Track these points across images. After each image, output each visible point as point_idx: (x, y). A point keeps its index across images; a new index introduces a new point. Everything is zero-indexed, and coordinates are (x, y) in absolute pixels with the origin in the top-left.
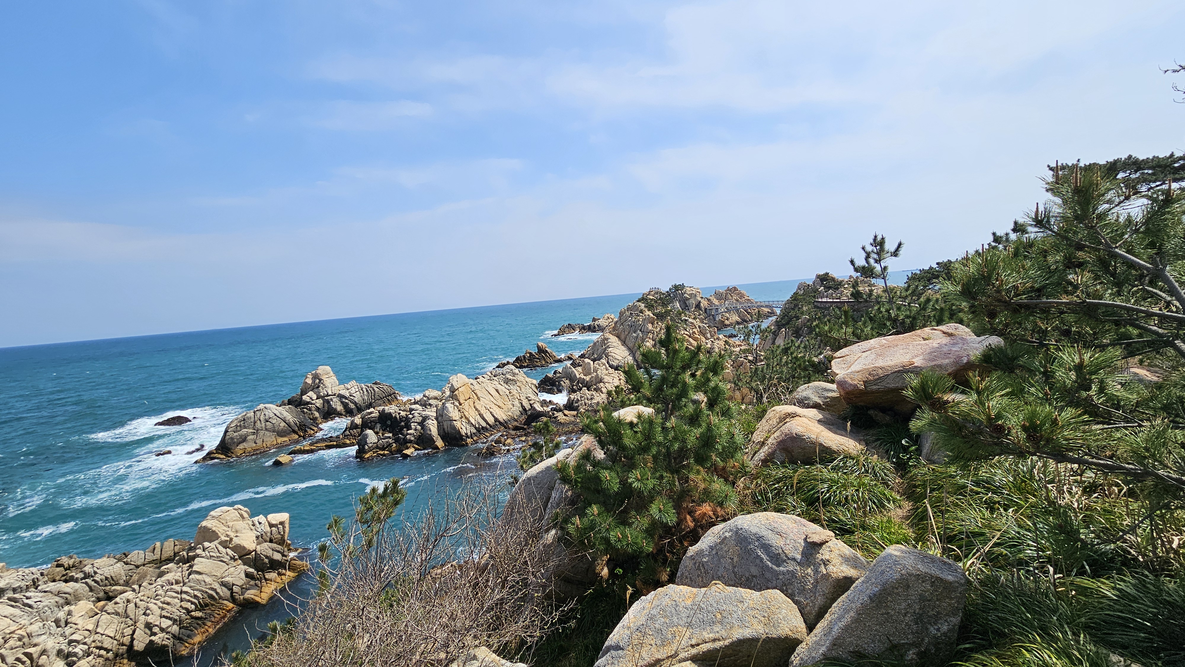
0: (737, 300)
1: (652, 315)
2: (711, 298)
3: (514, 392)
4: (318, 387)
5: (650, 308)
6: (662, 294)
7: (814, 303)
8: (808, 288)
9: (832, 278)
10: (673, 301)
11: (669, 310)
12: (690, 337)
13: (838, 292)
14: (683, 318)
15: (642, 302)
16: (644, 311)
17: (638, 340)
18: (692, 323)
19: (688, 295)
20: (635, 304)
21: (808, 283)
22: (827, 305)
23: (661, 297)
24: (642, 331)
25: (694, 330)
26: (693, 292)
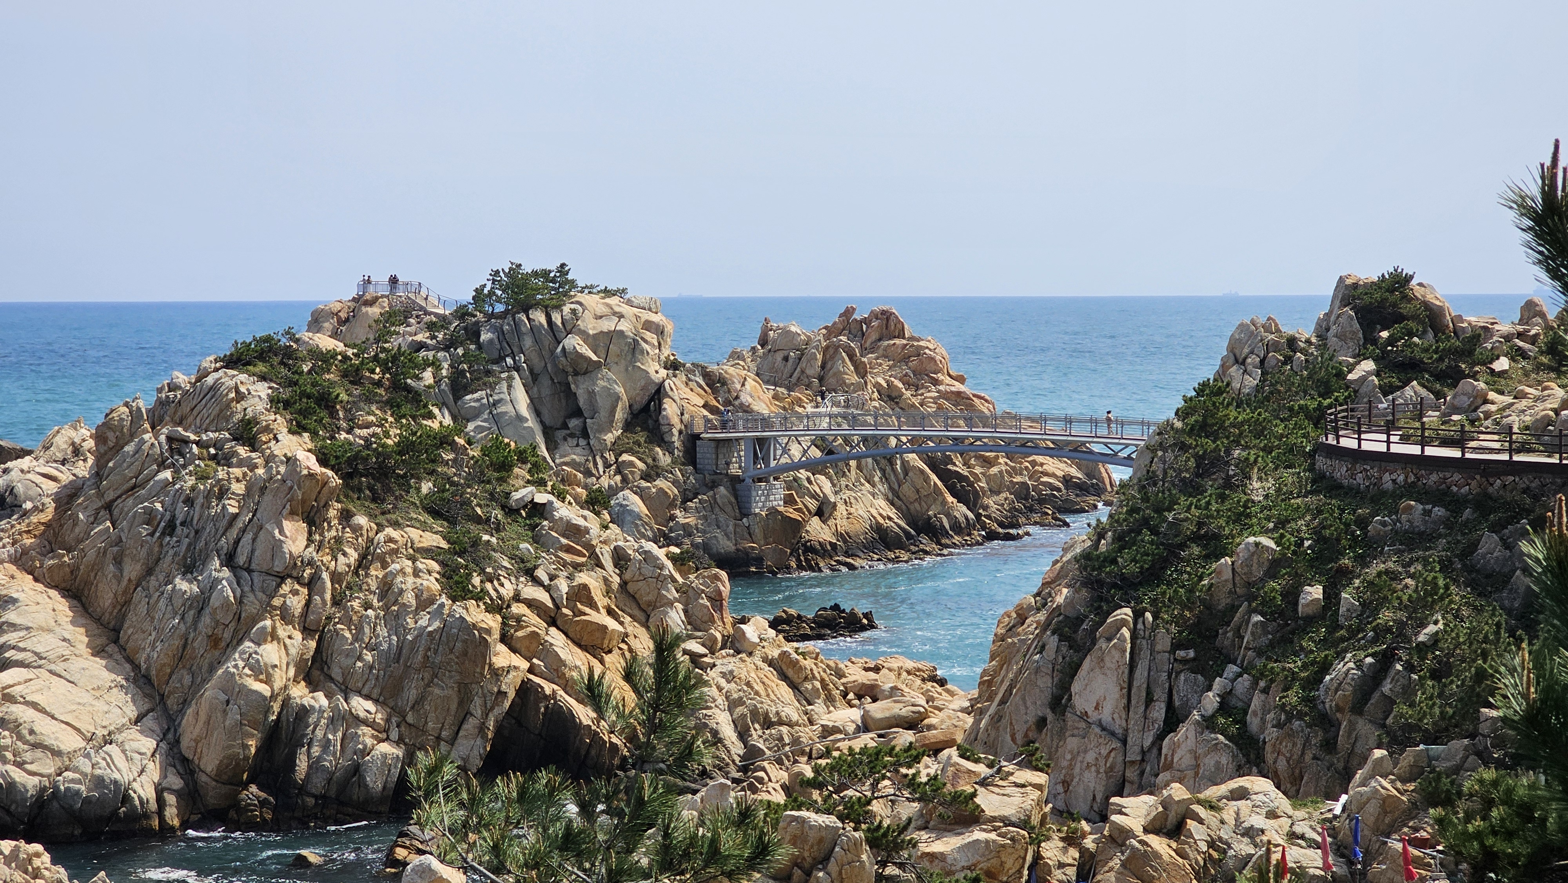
0: (890, 396)
1: (309, 462)
2: (731, 371)
5: (305, 413)
6: (431, 327)
7: (1312, 455)
8: (1288, 360)
9: (1427, 305)
10: (488, 373)
11: (430, 435)
12: (552, 622)
13: (1465, 401)
14: (516, 496)
15: (261, 368)
16: (267, 429)
17: (206, 620)
18: (574, 531)
19: (593, 341)
20: (210, 380)
21: (1288, 330)
22: (1387, 477)
23: (421, 346)
24: (241, 559)
25: (583, 578)
26: (624, 326)
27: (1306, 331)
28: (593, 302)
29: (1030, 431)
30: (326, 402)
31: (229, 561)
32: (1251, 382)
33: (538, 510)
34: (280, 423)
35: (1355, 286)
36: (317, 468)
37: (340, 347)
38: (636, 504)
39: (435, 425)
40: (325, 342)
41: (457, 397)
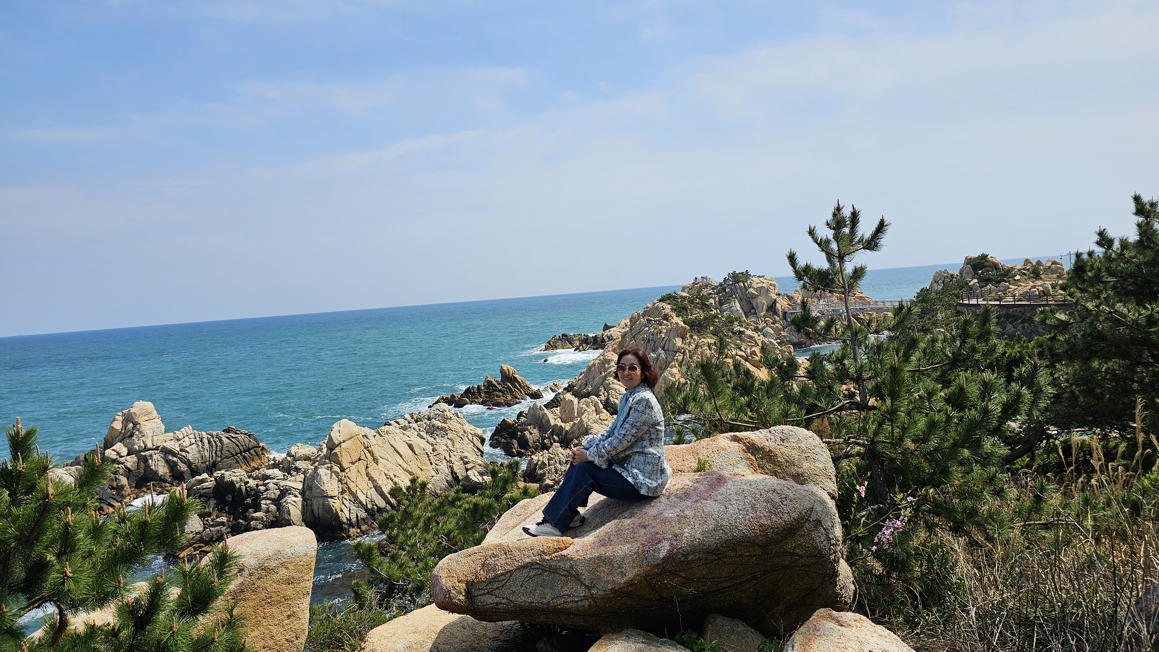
1: (682, 323)
2: (794, 294)
3: (441, 449)
4: (131, 436)
5: (680, 312)
6: (713, 289)
7: (956, 306)
8: (951, 281)
9: (993, 263)
10: (729, 299)
11: (712, 315)
12: (746, 360)
13: (1002, 289)
14: (735, 329)
15: (668, 301)
16: (671, 316)
17: (658, 363)
18: (751, 337)
19: (756, 289)
20: (656, 305)
21: (951, 272)
22: (978, 311)
23: (711, 294)
24: (666, 348)
25: (754, 349)
26: (764, 285)
27: (956, 272)
28: (756, 279)
29: (881, 305)
30: (685, 309)
31: (663, 348)
32: (940, 287)
33: (741, 332)
34: (674, 315)
35: (971, 259)
36: (683, 325)
37: (688, 295)
38: (770, 330)
39: (713, 313)
40: (684, 294)
41: (721, 306)
